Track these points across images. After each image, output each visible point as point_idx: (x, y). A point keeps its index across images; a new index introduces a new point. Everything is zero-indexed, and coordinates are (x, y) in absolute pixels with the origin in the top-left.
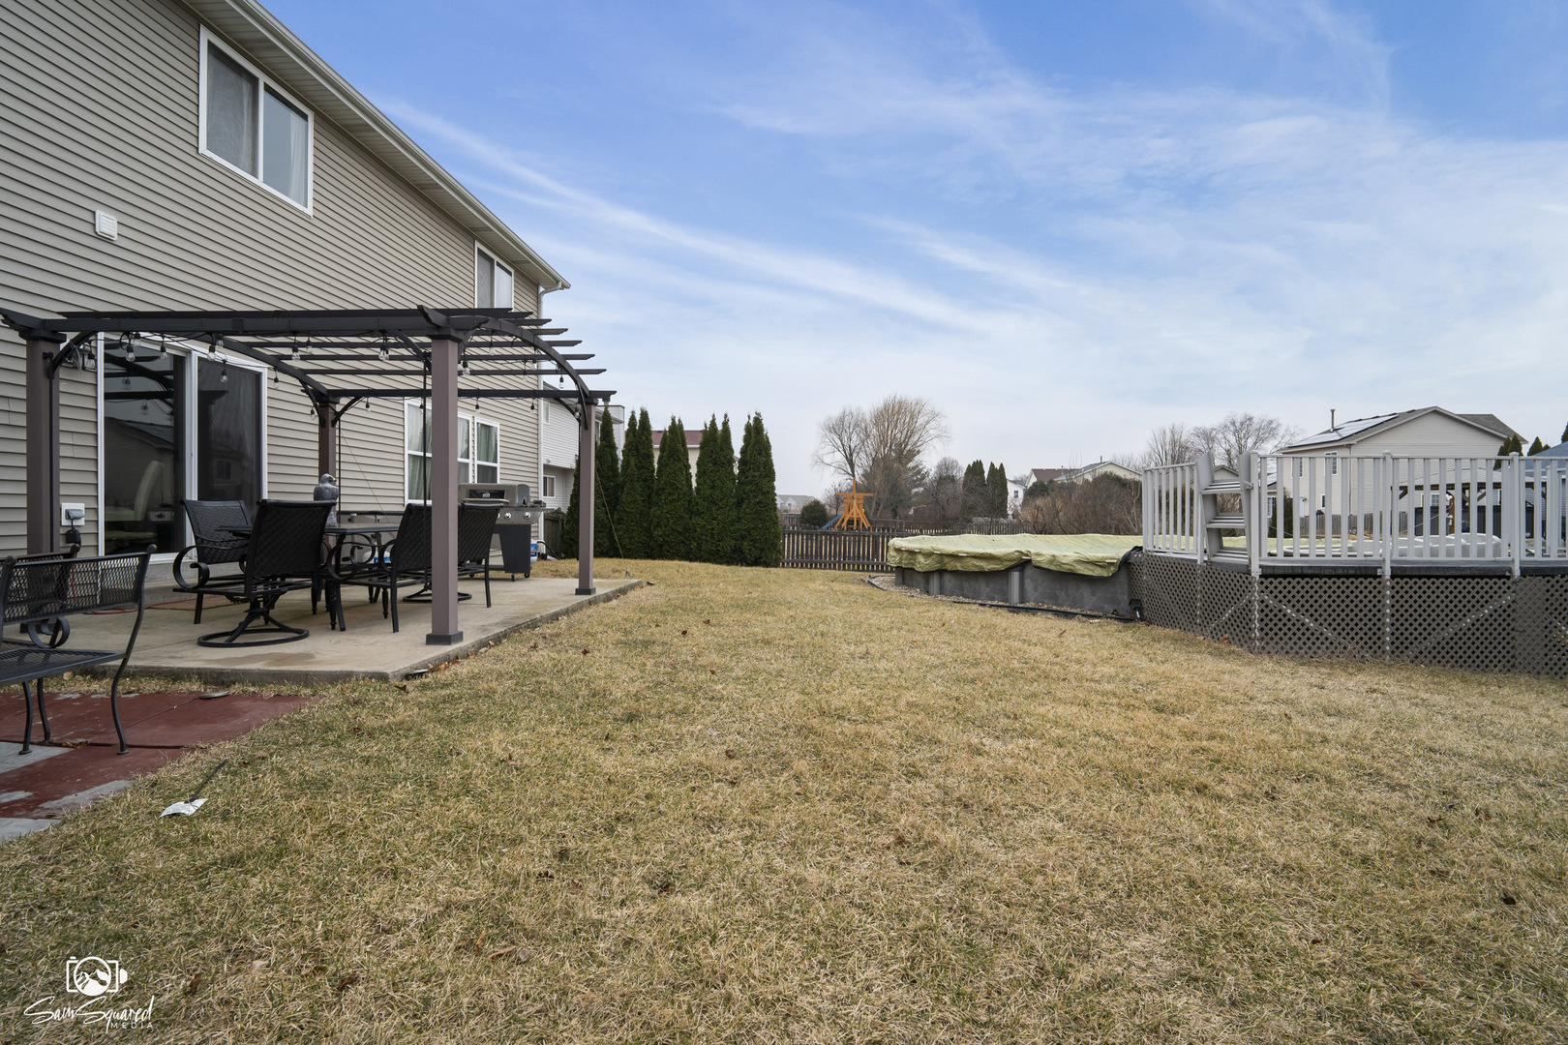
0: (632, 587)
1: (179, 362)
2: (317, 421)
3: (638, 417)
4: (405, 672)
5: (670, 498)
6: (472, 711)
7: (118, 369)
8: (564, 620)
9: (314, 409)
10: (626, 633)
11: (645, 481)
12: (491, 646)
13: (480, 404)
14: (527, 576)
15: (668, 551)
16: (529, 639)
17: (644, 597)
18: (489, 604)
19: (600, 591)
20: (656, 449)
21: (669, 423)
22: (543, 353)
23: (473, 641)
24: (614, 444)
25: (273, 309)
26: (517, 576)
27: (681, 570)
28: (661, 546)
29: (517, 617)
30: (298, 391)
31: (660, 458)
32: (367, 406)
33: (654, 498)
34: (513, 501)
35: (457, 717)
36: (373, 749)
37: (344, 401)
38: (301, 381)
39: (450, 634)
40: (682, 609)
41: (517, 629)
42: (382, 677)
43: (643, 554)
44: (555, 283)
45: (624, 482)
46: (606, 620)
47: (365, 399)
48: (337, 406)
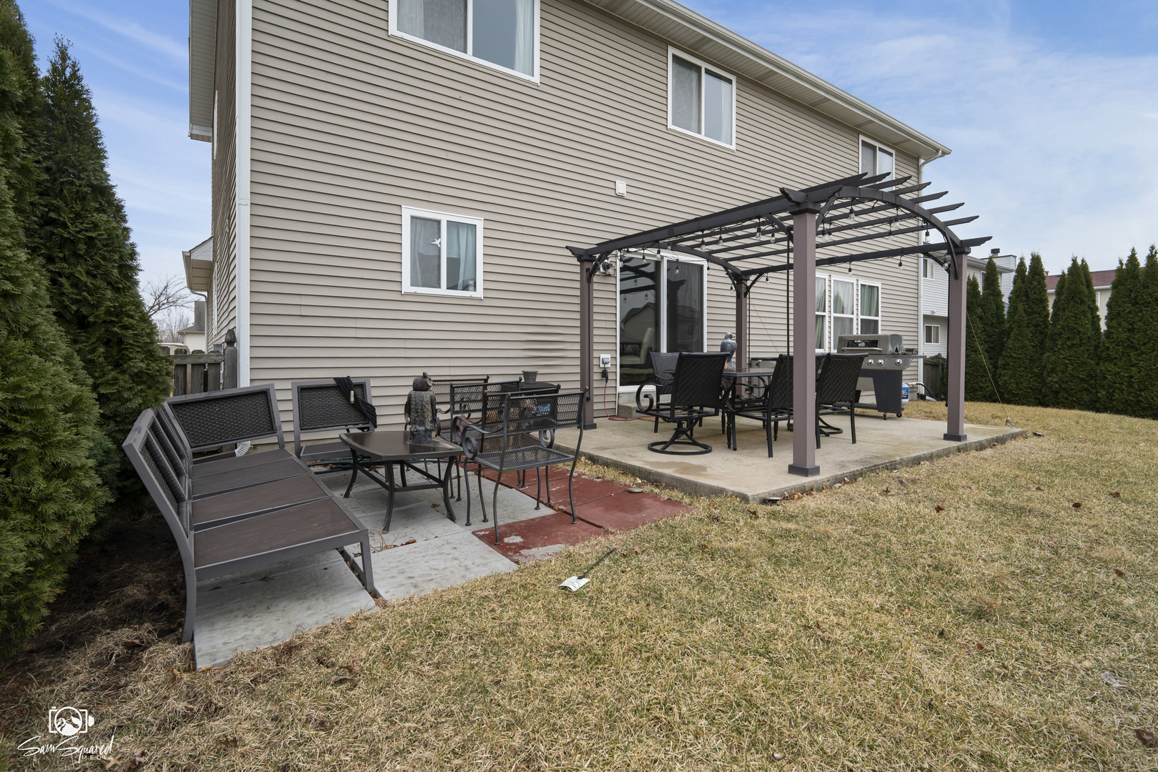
0: (1014, 436)
1: (658, 264)
2: (735, 294)
3: (1028, 263)
4: (763, 496)
5: (1069, 343)
6: (802, 554)
7: (631, 274)
8: (926, 465)
9: (733, 286)
10: (995, 492)
11: (1037, 326)
12: (845, 483)
13: (852, 267)
14: (899, 416)
15: (1067, 399)
16: (884, 481)
17: (1027, 449)
18: (854, 441)
19: (972, 438)
20: (1051, 294)
21: (1069, 264)
22: (908, 212)
23: (828, 476)
24: (1000, 292)
25: (693, 217)
26: (888, 415)
27: (1081, 421)
28: (1057, 393)
29: (877, 457)
30: (724, 274)
31: (1056, 303)
32: (767, 280)
33: (1048, 343)
34: (887, 350)
35: (786, 557)
36: (709, 569)
37: (753, 277)
38: (724, 267)
39: (808, 467)
40: (1077, 470)
41: (874, 469)
42: (744, 498)
43: (1033, 400)
44: (935, 152)
45: (1011, 328)
46: (974, 473)
47: (766, 275)
48: (748, 282)
